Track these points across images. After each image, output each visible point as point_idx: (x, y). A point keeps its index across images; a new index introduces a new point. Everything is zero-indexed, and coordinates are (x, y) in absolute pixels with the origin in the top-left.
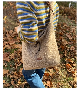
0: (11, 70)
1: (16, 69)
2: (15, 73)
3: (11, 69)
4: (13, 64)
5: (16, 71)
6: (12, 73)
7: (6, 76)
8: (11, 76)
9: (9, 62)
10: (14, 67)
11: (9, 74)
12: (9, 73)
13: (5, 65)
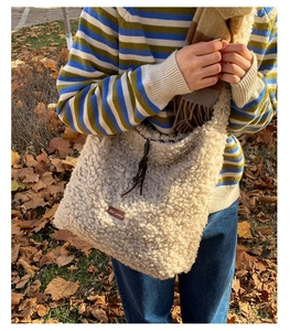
0: (90, 286)
1: (109, 285)
2: (103, 298)
3: (90, 283)
4: (100, 265)
5: (105, 291)
6: (90, 298)
7: (67, 307)
8: (83, 308)
9: (87, 253)
10: (102, 274)
11: (78, 298)
12: (79, 295)
13: (71, 264)
